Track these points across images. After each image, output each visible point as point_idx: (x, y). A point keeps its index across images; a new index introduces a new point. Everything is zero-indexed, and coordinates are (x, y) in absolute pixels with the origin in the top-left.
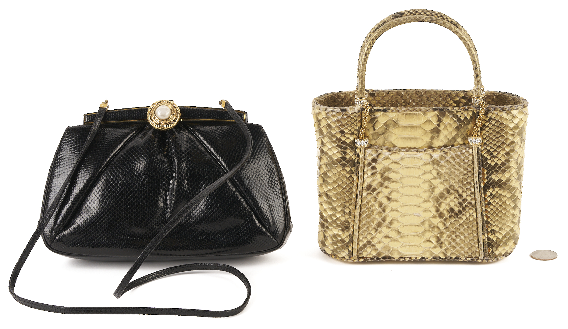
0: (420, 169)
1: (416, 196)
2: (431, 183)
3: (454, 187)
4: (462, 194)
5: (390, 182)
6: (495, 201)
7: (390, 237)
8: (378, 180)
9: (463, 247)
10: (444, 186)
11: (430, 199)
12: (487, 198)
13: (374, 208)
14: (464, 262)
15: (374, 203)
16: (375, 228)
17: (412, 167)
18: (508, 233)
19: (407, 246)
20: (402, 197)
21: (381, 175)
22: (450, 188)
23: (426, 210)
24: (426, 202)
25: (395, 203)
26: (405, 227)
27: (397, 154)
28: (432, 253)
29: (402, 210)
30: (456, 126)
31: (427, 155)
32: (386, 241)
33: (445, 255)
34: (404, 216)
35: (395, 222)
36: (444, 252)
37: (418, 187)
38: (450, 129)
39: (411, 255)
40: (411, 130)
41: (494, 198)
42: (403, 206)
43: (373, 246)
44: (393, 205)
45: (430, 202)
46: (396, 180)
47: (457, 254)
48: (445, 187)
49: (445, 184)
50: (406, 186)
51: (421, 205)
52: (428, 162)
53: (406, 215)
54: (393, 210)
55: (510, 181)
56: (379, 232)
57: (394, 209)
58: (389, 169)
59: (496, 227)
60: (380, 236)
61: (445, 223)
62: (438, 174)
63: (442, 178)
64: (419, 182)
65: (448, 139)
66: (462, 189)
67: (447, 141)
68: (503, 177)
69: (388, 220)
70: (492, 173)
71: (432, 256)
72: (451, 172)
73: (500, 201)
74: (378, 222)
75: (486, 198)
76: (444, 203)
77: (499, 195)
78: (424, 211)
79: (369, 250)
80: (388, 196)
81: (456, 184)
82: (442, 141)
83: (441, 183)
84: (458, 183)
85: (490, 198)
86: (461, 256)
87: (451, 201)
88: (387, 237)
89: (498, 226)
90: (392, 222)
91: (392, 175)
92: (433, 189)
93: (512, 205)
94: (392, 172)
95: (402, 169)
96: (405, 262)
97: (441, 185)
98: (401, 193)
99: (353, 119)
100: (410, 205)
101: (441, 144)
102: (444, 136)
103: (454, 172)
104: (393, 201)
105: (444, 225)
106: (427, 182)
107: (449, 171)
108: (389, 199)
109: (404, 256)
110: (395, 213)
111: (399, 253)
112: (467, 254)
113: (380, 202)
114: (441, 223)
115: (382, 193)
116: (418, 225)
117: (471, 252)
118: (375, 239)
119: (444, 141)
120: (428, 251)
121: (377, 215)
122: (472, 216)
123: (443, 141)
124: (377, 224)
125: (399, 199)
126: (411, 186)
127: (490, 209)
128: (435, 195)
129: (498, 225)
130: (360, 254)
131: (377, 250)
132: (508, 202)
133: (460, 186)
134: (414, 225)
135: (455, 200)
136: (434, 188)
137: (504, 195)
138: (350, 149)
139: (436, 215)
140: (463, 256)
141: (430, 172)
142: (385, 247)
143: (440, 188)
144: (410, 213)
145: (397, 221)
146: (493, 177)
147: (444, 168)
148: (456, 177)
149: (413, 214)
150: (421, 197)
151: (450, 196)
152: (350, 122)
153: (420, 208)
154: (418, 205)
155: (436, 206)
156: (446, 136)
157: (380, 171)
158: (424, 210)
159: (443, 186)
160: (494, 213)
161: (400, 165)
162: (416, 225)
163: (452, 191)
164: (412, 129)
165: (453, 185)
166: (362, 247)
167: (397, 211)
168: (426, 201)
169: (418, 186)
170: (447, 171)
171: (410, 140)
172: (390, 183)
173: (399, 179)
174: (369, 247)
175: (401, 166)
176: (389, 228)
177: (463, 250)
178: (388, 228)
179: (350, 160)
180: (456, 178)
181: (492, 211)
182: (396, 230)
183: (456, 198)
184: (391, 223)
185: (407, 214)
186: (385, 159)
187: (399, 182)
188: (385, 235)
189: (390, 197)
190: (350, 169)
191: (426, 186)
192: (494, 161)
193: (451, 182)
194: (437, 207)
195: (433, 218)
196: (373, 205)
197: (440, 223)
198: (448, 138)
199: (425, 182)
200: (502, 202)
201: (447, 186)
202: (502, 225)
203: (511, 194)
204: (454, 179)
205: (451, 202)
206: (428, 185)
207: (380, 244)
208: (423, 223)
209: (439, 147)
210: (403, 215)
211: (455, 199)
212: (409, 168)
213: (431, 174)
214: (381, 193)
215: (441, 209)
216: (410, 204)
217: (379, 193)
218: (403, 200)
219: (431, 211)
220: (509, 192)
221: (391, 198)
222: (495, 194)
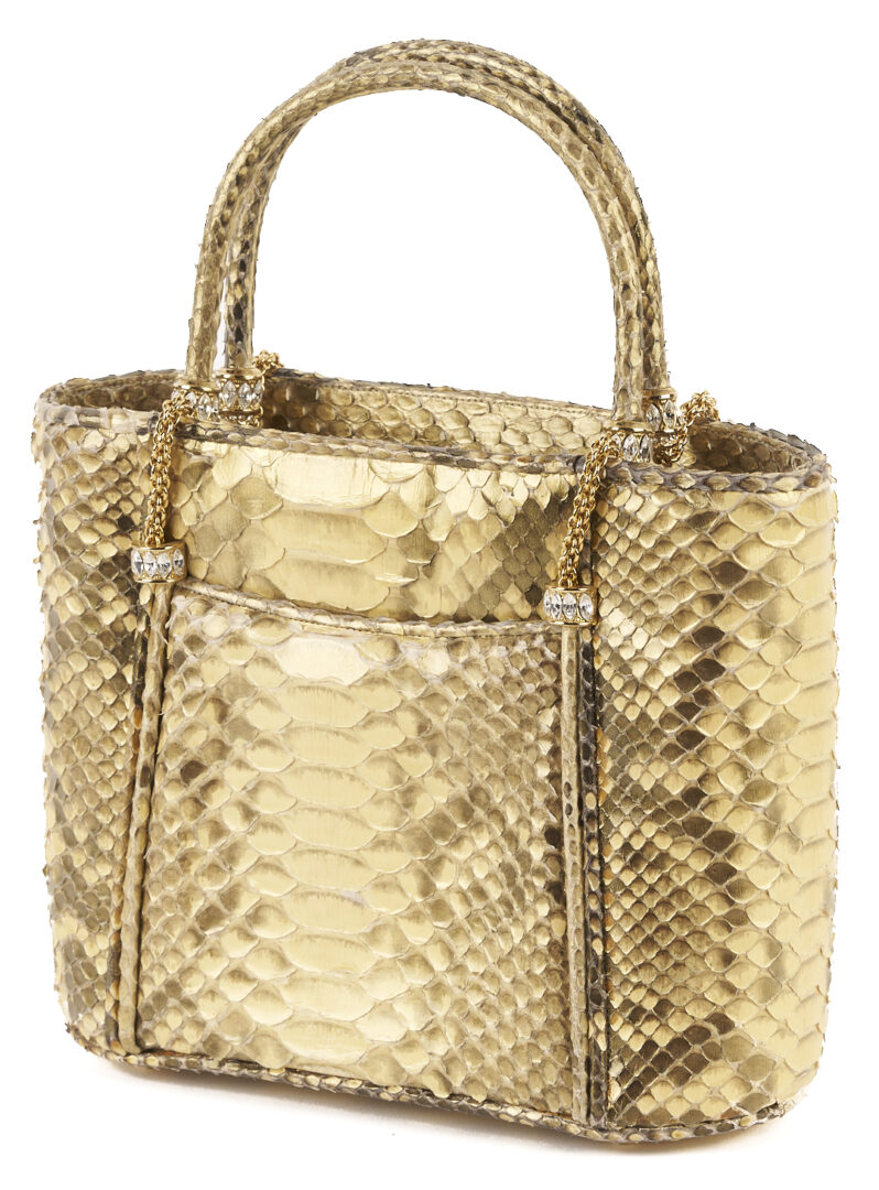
0: (353, 702)
1: (347, 816)
2: (399, 767)
3: (488, 797)
4: (515, 829)
5: (250, 745)
6: (639, 879)
7: (251, 976)
8: (208, 729)
9: (511, 1059)
10: (450, 787)
11: (399, 837)
12: (612, 860)
13: (191, 844)
14: (517, 1128)
15: (191, 824)
16: (192, 931)
17: (324, 689)
18: (698, 1033)
19: (309, 1023)
20: (296, 813)
21: (219, 711)
22: (472, 798)
23: (385, 879)
24: (382, 848)
25: (271, 835)
26: (307, 941)
27: (274, 627)
28: (398, 1070)
29: (300, 869)
30: (497, 534)
31: (381, 644)
32: (236, 992)
33: (447, 1085)
34: (303, 894)
35: (270, 916)
36: (442, 1069)
37: (352, 778)
38: (474, 546)
39: (323, 1065)
40: (329, 531)
41: (638, 866)
42: (301, 853)
43: (189, 1004)
44: (263, 845)
45: (399, 848)
46: (271, 739)
47: (488, 1085)
48: (454, 791)
49: (453, 777)
50: (310, 768)
51: (367, 856)
52: (378, 675)
53: (312, 893)
54: (266, 866)
55: (704, 801)
56: (210, 950)
57: (266, 860)
58: (245, 688)
59: (643, 992)
60: (213, 969)
61: (453, 943)
62: (421, 728)
63: (440, 749)
64: (353, 756)
65: (471, 588)
66: (516, 809)
67: (466, 597)
68: (671, 779)
69: (245, 905)
70: (631, 753)
71: (402, 1082)
72: (472, 728)
73: (662, 883)
74: (207, 905)
75: (607, 860)
76: (450, 861)
77: (656, 853)
78: (376, 886)
79: (174, 1020)
80: (246, 802)
81: (496, 786)
82: (447, 593)
83: (439, 774)
84: (503, 780)
85: (622, 864)
86: (508, 1100)
87: (478, 855)
88: (238, 974)
89: (652, 992)
90: (261, 913)
91: (258, 717)
92: (408, 795)
93: (718, 909)
94: (257, 701)
95: (289, 691)
96: (307, 1093)
97: (440, 780)
98: (291, 796)
99: (125, 462)
100: (326, 853)
101: (448, 608)
102: (454, 573)
103: (486, 733)
104: (265, 825)
105: (447, 954)
106: (381, 759)
107: (463, 725)
108: (248, 814)
109: (302, 1065)
110: (270, 876)
111: (282, 1050)
112: (526, 1091)
113: (216, 823)
114: (438, 947)
115: (226, 788)
116: (355, 939)
117: (541, 1086)
118: (195, 976)
119: (457, 596)
120: (383, 1057)
121: (203, 874)
122: (545, 930)
123: (453, 596)
124: (203, 913)
125: (284, 820)
126: (327, 771)
127: (621, 913)
128: (417, 823)
129: (655, 988)
130: (147, 1032)
131: (201, 1024)
132: (700, 892)
133: (512, 798)
134: (341, 940)
135: (492, 854)
136: (410, 790)
137: (682, 858)
138: (115, 585)
139: (421, 908)
140: (516, 1101)
141: (390, 718)
142: (229, 1017)
143: (436, 797)
144: (323, 887)
145: (280, 913)
146: (634, 772)
147: (444, 708)
148: (492, 753)
149: (337, 893)
150: (363, 823)
151: (473, 834)
152: (111, 474)
153: (360, 871)
154: (355, 855)
155: (420, 871)
156: (461, 573)
157: (214, 690)
158: (377, 881)
159: (447, 787)
160: (636, 930)
161: (282, 673)
162: (347, 942)
163: (480, 813)
164: (332, 527)
165: (484, 786)
166: (151, 1002)
167: (279, 869)
168: (383, 843)
169: (352, 772)
170: (456, 722)
171: (330, 574)
172: (253, 749)
173: (284, 735)
174: (175, 1008)
175: (283, 678)
176: (249, 937)
177: (511, 1071)
178: (245, 939)
179: (117, 634)
180: (493, 760)
181: (628, 921)
182: (272, 952)
183: (494, 843)
184: (255, 917)
185: (317, 890)
186: (230, 642)
187: (281, 749)
188: (233, 967)
189: (255, 807)
190: (114, 672)
191: (381, 779)
192: (634, 703)
193: (477, 775)
194: (425, 877)
195: (410, 918)
196: (190, 831)
197: (436, 943)
198: (470, 580)
199: (375, 759)
200: (670, 890)
201: (462, 789)
202: (671, 987)
203: (708, 857)
204: (487, 763)
205: (477, 860)
206: (389, 773)
207: (213, 1000)
208: (374, 935)
209: (436, 620)
210: (300, 890)
211: (492, 849)
212: (314, 688)
213: (396, 728)
214: (222, 787)
215: (441, 885)
216: (326, 846)
217: (213, 783)
218: (301, 829)
219: (402, 890)
220: (699, 849)
221: (257, 813)
222: (642, 849)
